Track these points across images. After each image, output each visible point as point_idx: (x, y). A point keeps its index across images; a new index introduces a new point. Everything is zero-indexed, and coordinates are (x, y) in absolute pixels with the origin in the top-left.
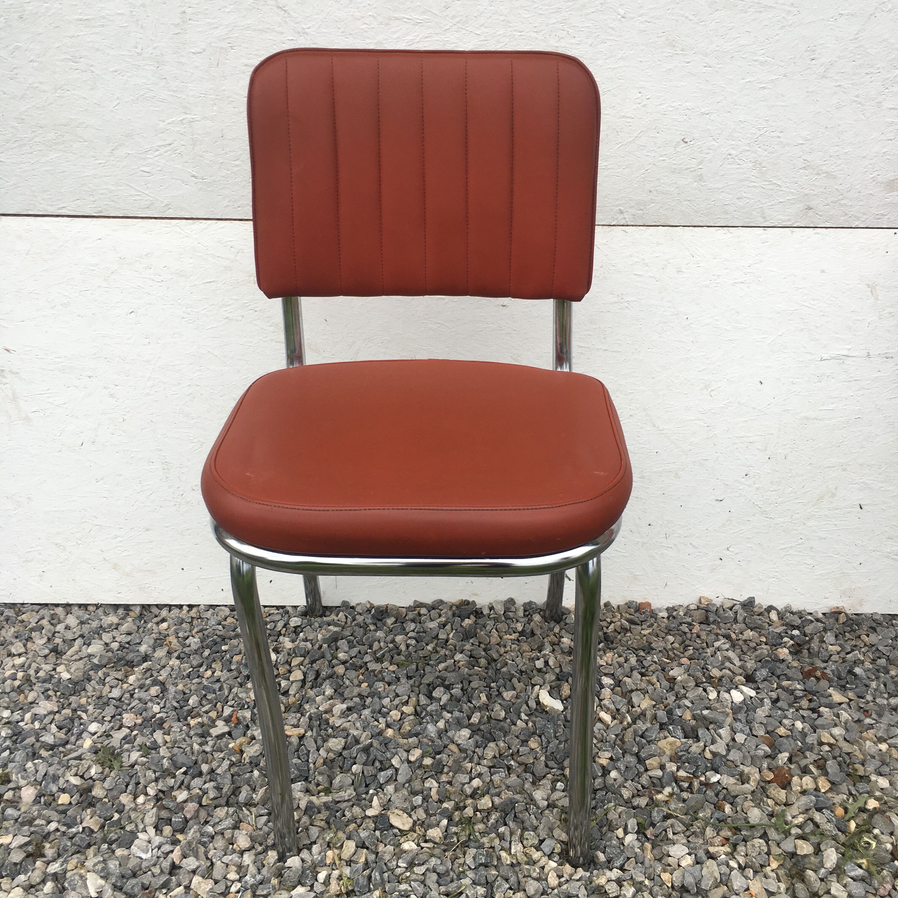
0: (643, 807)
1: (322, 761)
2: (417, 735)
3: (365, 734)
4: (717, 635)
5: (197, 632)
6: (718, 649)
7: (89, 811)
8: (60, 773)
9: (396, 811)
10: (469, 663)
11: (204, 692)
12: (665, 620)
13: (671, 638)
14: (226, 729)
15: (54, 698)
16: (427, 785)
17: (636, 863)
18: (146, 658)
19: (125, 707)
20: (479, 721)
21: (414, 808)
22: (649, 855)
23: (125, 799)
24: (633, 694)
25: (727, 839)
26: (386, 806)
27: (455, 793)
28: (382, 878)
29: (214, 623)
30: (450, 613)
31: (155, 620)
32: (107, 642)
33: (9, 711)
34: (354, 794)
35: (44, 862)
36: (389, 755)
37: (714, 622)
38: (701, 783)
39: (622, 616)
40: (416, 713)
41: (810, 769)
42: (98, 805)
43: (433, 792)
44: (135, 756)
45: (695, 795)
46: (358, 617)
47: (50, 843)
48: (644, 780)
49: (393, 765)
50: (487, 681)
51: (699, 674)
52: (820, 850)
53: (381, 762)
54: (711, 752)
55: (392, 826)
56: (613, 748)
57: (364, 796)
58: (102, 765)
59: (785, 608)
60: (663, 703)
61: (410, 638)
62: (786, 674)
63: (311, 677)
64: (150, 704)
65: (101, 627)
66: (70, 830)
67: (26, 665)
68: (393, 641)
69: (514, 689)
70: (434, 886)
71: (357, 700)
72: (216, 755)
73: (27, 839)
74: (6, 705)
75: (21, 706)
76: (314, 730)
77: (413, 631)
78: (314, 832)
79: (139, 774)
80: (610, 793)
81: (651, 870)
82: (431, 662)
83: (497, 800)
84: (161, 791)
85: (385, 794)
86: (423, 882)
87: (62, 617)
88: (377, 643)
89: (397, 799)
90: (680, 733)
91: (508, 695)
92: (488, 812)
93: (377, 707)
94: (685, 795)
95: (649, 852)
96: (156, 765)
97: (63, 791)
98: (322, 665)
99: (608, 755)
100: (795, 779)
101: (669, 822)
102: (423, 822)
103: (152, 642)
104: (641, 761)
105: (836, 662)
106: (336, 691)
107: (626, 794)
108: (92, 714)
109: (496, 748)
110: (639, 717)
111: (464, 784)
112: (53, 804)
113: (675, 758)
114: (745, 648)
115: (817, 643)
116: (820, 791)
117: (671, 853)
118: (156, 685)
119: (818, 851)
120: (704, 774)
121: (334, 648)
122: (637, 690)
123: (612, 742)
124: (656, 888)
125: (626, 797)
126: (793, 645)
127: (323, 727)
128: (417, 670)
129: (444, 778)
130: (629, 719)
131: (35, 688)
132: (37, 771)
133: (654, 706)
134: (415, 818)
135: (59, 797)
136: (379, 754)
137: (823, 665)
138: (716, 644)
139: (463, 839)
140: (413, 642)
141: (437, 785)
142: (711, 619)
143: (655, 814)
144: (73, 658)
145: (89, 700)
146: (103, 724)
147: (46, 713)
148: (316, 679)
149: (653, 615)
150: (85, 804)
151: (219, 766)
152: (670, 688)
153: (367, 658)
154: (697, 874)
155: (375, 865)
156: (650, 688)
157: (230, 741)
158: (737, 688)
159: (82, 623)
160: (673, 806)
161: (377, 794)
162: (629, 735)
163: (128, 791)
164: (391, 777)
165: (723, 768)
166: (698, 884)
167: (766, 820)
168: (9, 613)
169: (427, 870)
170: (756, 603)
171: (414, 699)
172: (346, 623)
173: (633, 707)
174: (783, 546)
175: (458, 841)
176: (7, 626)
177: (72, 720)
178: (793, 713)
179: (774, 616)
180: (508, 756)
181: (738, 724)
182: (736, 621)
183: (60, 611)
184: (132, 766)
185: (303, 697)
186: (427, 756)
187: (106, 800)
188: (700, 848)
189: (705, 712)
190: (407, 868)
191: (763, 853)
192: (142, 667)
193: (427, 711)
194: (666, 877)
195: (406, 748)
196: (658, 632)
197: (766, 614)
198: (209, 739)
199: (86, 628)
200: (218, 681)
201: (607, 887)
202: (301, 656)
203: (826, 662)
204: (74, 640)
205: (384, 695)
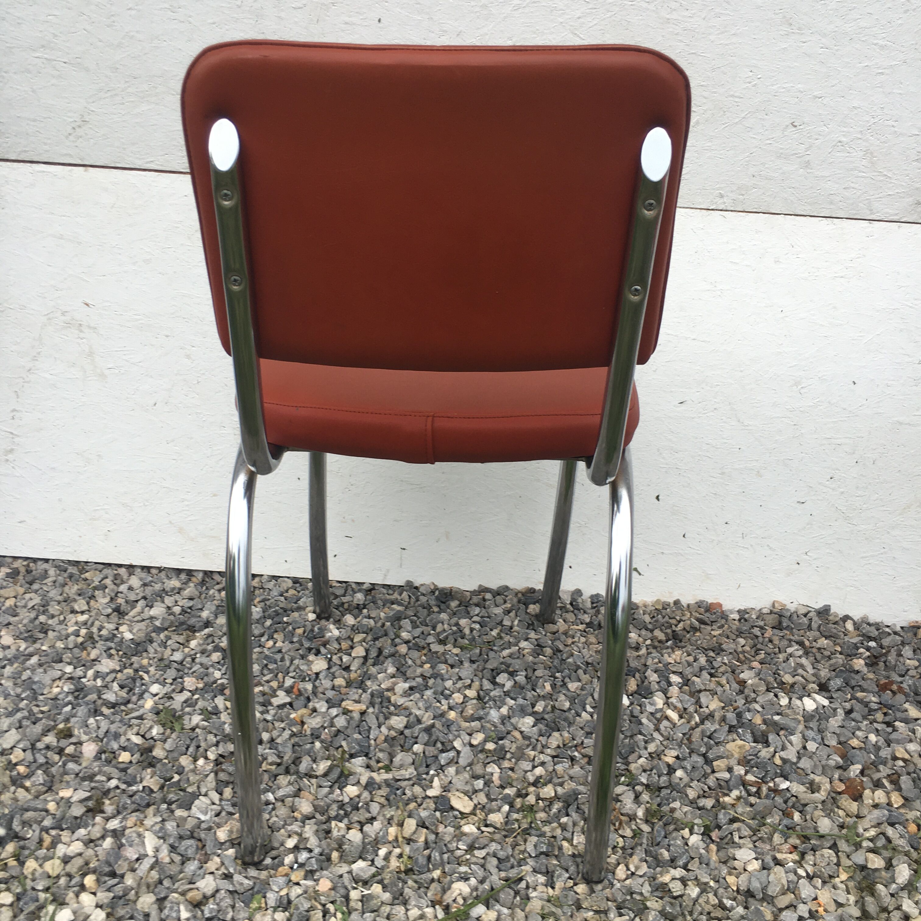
0: (709, 808)
1: (383, 738)
2: (479, 719)
3: (427, 714)
4: (790, 640)
5: (260, 602)
6: (791, 655)
7: (149, 770)
8: (121, 731)
9: (457, 793)
10: (534, 651)
11: (265, 662)
12: (736, 622)
13: (742, 641)
14: (288, 700)
15: (116, 657)
16: (489, 769)
17: (701, 863)
18: (207, 624)
19: (186, 671)
20: (544, 710)
21: (476, 791)
22: (714, 858)
23: (185, 761)
24: (702, 695)
25: (795, 847)
26: (446, 789)
27: (517, 779)
28: (442, 859)
29: (276, 594)
30: (515, 600)
31: (217, 587)
32: (170, 605)
33: (72, 667)
34: (415, 773)
35: (103, 818)
36: (451, 737)
37: (787, 628)
38: (770, 789)
39: (691, 614)
40: (479, 698)
41: (883, 784)
42: (159, 765)
43: (496, 778)
44: (196, 719)
45: (764, 801)
46: (421, 597)
47: (109, 799)
48: (711, 781)
49: (454, 748)
50: (552, 671)
51: (771, 679)
52: (891, 865)
53: (443, 743)
54: (782, 759)
55: (452, 808)
56: (680, 746)
57: (424, 776)
58: (163, 725)
59: (862, 618)
60: (732, 705)
61: (474, 622)
62: (860, 686)
63: (373, 653)
64: (211, 670)
65: (164, 590)
66: (131, 788)
67: (89, 623)
68: (457, 624)
69: (579, 680)
70: (494, 871)
71: (419, 680)
72: (277, 724)
73: (88, 794)
74: (68, 660)
75: (83, 662)
76: (377, 706)
77: (477, 615)
78: (375, 808)
79: (200, 738)
80: (674, 792)
81: (716, 872)
82: (495, 648)
83: (559, 789)
84: (221, 756)
85: (446, 776)
86: (483, 866)
87: (125, 577)
88: (440, 625)
89: (460, 781)
90: (749, 736)
91: (573, 686)
92: (551, 802)
93: (440, 689)
94: (752, 800)
95: (714, 853)
96: (217, 729)
97: (124, 749)
98: (385, 643)
99: (674, 753)
100: (867, 792)
101: (736, 825)
102: (484, 807)
103: (214, 608)
104: (708, 761)
105: (913, 677)
106: (398, 669)
107: (692, 794)
108: (154, 675)
109: (560, 738)
110: (707, 718)
111: (526, 772)
112: (114, 762)
113: (744, 762)
114: (818, 656)
115: (895, 657)
116: (892, 806)
117: (737, 857)
118: (217, 651)
119: (889, 866)
120: (773, 779)
121: (397, 627)
122: (705, 690)
123: (679, 740)
124: (721, 890)
125: (691, 797)
126: (869, 657)
127: (385, 704)
128: (481, 654)
129: (506, 764)
130: (697, 719)
131: (98, 645)
132: (99, 728)
133: (723, 708)
134: (476, 802)
135: (119, 755)
136: (441, 735)
137: (899, 679)
138: (789, 650)
139: (525, 826)
140: (477, 626)
141: (499, 771)
142: (785, 624)
143: (721, 816)
144: (136, 619)
145: (151, 662)
146: (164, 686)
147: (108, 671)
148: (378, 656)
149: (724, 616)
150: (145, 764)
151: (279, 736)
152: (740, 691)
153: (431, 639)
154: (764, 879)
155: (434, 845)
156: (719, 689)
157: (291, 711)
158: (809, 696)
159: (145, 585)
160: (740, 810)
161: (438, 775)
162: (696, 735)
163: (189, 753)
164: (452, 760)
165: (793, 776)
166: (764, 889)
167: (836, 831)
168: (72, 570)
169: (488, 854)
170: (832, 611)
171: (476, 684)
172: (409, 603)
173: (701, 707)
174: (864, 555)
175: (519, 828)
176: (70, 583)
177: (134, 680)
178: (867, 725)
179: (849, 626)
180: (571, 747)
181: (810, 731)
182: (810, 628)
183: (123, 571)
184: (193, 729)
185: (365, 673)
186: (489, 741)
187: (166, 761)
188: (768, 854)
189: (776, 718)
190: (466, 851)
191: (831, 864)
192: (203, 633)
193: (490, 697)
194: (731, 880)
195: (468, 731)
196: (729, 633)
197: (841, 623)
198: (270, 708)
199: (149, 591)
200: (280, 651)
201: (671, 886)
202: (363, 633)
203: (903, 676)
204: (137, 601)
205: (446, 677)
